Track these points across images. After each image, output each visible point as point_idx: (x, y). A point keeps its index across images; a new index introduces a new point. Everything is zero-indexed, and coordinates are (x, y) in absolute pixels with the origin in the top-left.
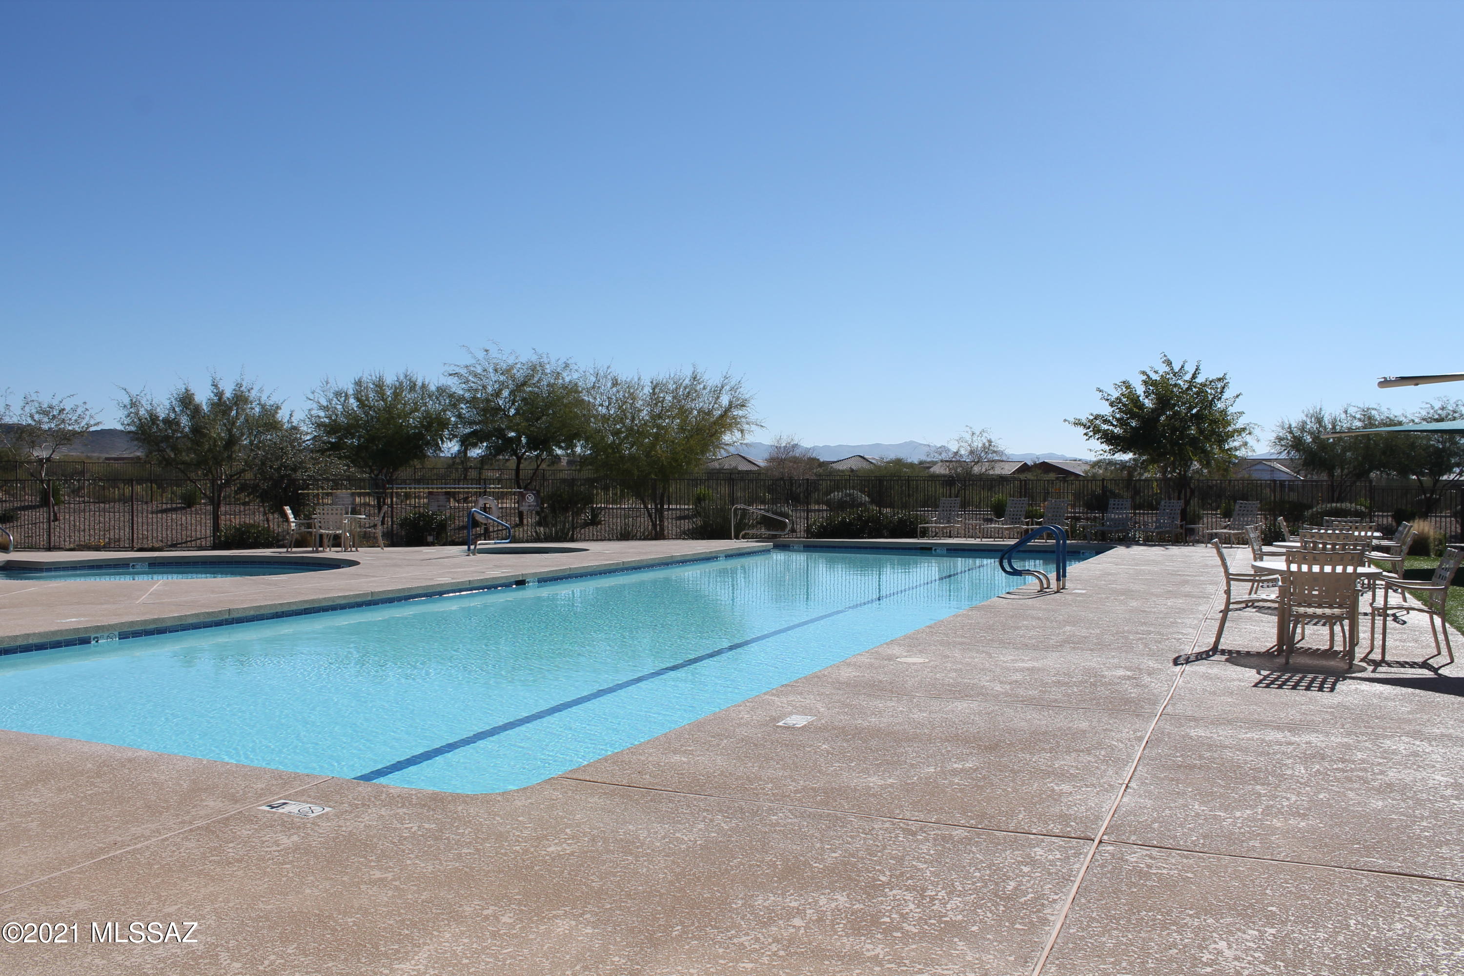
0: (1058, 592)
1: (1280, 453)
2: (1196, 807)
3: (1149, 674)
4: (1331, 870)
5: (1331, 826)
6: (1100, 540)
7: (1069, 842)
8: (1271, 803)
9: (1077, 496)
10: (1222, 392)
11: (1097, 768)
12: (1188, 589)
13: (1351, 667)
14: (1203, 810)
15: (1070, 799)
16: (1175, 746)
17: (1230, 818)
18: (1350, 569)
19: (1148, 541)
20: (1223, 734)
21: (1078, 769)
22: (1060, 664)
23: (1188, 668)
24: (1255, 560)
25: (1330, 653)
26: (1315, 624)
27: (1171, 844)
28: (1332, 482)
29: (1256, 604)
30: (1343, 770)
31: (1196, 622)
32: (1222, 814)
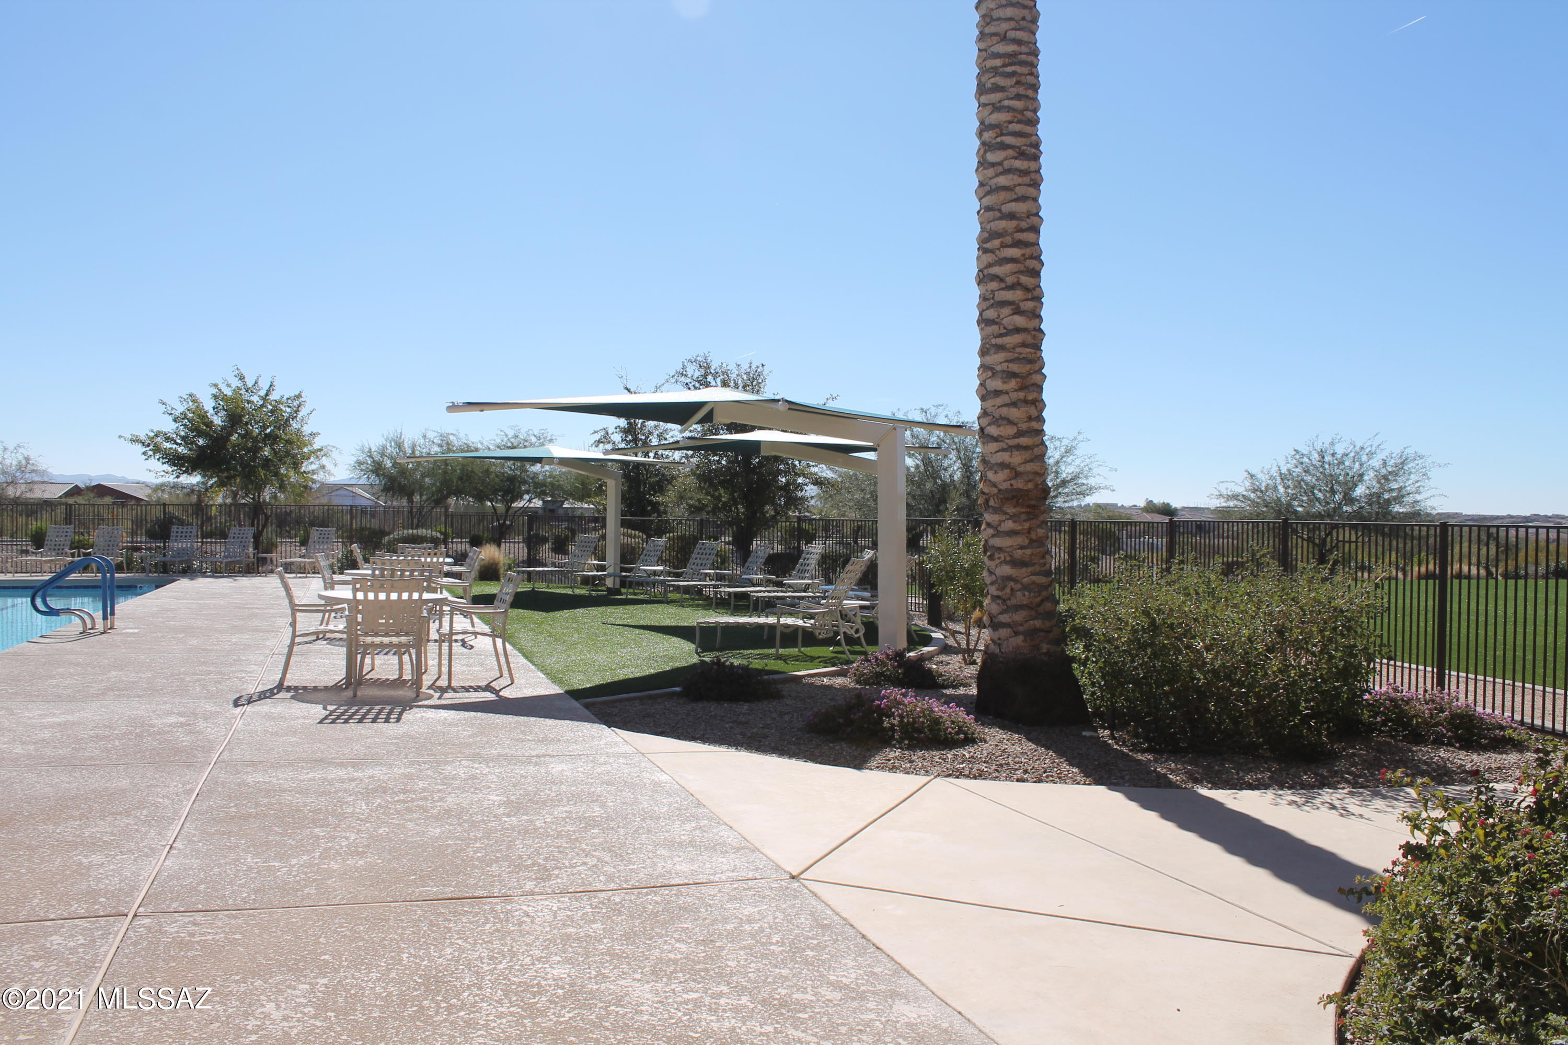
0: (104, 633)
1: (360, 478)
2: (249, 860)
3: (206, 719)
4: (386, 906)
5: (389, 861)
6: (161, 572)
7: (95, 922)
8: (330, 844)
9: (138, 523)
10: (297, 411)
11: (137, 830)
12: (256, 623)
13: (418, 696)
14: (257, 863)
15: (101, 871)
16: (230, 797)
17: (285, 867)
18: (416, 596)
19: (216, 572)
20: (283, 777)
21: (112, 834)
22: (101, 715)
23: (249, 709)
24: (326, 589)
25: (399, 683)
26: (386, 654)
27: (218, 905)
28: (411, 508)
29: (328, 635)
30: (404, 802)
31: (262, 658)
32: (277, 864)
